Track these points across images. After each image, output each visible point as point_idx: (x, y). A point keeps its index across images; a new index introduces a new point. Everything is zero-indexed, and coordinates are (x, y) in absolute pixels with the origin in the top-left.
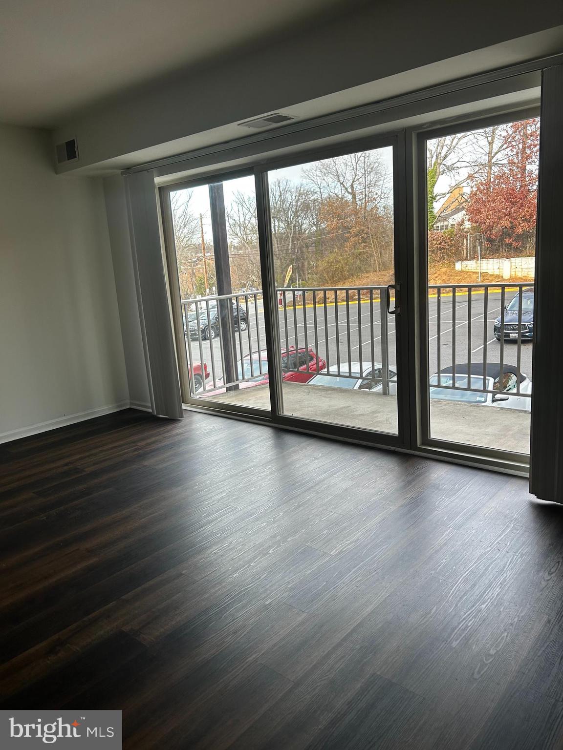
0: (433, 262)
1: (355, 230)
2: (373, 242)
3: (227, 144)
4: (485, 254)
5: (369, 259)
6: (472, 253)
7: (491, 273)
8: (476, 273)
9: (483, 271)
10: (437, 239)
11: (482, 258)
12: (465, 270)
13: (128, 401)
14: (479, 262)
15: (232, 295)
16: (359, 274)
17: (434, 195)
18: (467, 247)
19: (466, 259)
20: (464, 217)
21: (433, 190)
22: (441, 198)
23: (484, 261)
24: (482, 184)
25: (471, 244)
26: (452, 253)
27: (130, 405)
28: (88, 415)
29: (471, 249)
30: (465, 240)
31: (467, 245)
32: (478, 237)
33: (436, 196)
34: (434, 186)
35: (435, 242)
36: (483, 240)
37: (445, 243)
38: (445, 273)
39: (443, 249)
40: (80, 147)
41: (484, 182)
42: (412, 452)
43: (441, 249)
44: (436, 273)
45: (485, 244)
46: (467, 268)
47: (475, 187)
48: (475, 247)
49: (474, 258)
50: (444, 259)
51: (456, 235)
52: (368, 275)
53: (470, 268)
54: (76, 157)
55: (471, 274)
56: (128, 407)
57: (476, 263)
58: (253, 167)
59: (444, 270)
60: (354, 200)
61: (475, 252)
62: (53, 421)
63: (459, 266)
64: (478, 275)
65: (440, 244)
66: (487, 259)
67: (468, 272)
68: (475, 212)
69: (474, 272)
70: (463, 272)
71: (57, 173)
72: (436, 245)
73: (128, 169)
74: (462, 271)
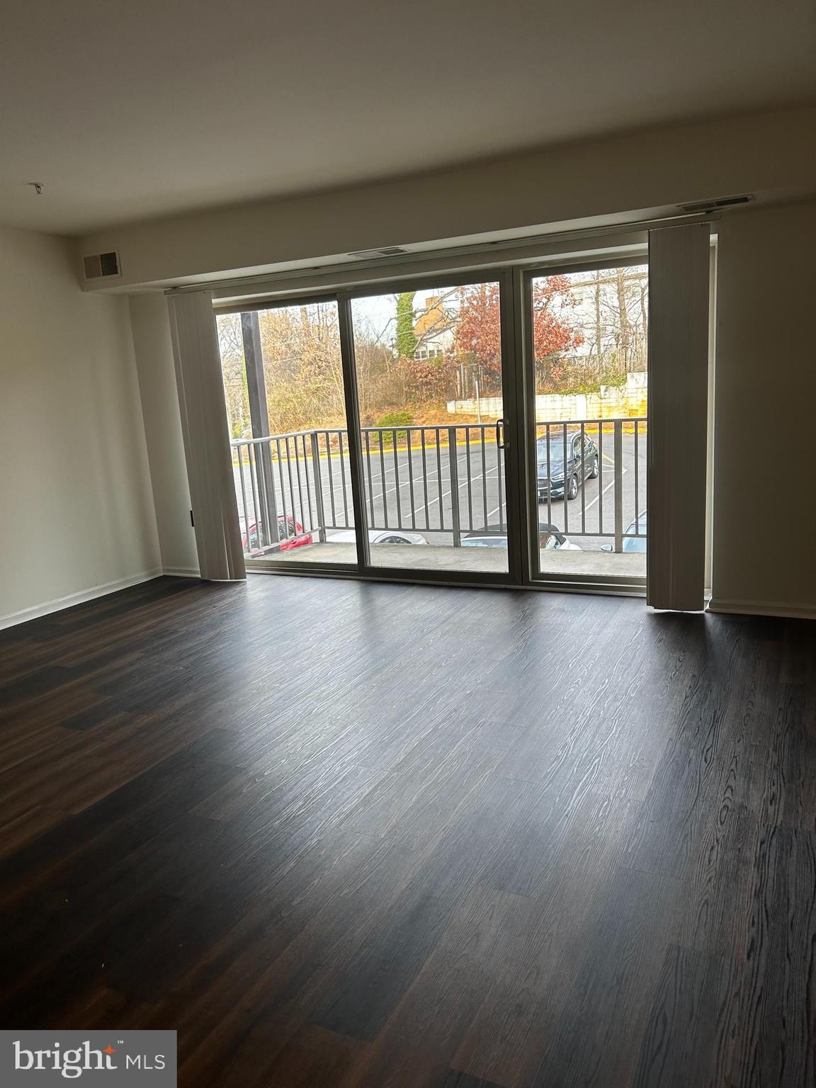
0: (418, 402)
1: (307, 357)
2: (336, 374)
3: (317, 270)
4: (485, 392)
5: (330, 397)
6: (467, 390)
7: (493, 417)
8: (475, 416)
9: (483, 414)
10: (421, 371)
11: (481, 396)
12: (459, 413)
13: (161, 568)
14: (477, 402)
15: (270, 437)
16: (318, 418)
17: (413, 311)
18: (461, 381)
19: (460, 398)
20: (454, 342)
21: (411, 304)
22: (423, 315)
23: (484, 401)
24: (475, 298)
25: (466, 378)
26: (442, 390)
27: (164, 572)
28: (127, 581)
29: (466, 384)
30: (458, 373)
31: (461, 378)
32: (475, 369)
33: (416, 312)
34: (412, 298)
35: (419, 375)
36: (481, 373)
37: (432, 376)
38: (435, 417)
39: (430, 384)
40: (122, 262)
41: (477, 295)
42: (524, 587)
43: (428, 383)
44: (423, 417)
45: (484, 377)
46: (462, 410)
47: (466, 301)
48: (470, 382)
49: (470, 397)
50: (432, 397)
51: (445, 365)
52: (332, 418)
53: (466, 410)
54: (117, 273)
55: (468, 417)
56: (162, 574)
57: (474, 403)
58: (336, 293)
59: (433, 412)
60: (304, 313)
61: (471, 388)
62: (84, 592)
63: (451, 407)
64: (476, 419)
65: (426, 377)
66: (487, 397)
67: (463, 415)
68: (470, 335)
69: (472, 416)
70: (458, 415)
71: (83, 291)
72: (421, 379)
73: (174, 288)
74: (456, 414)
